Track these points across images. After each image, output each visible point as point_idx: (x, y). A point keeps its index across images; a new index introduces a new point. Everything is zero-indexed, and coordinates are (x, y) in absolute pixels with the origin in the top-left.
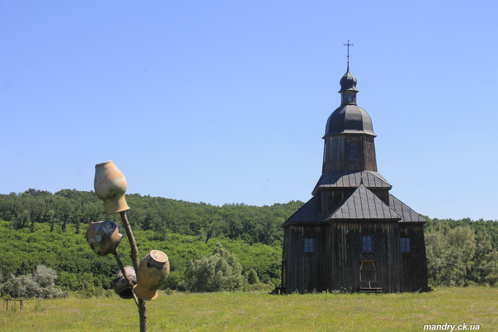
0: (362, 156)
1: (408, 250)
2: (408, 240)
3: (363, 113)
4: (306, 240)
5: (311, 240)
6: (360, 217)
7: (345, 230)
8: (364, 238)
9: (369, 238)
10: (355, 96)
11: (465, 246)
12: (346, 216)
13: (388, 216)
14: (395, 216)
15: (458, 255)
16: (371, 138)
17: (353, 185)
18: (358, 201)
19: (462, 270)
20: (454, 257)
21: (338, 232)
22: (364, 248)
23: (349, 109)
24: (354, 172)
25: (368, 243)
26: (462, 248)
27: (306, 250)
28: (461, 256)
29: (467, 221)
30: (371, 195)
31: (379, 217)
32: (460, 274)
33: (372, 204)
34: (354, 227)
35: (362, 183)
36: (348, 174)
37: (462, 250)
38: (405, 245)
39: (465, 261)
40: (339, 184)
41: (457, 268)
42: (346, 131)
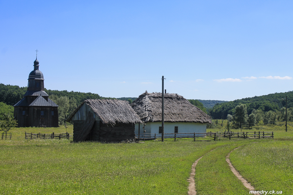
0: (40, 86)
1: (53, 115)
2: (53, 112)
3: (41, 73)
4: (23, 111)
5: (25, 111)
6: (40, 105)
7: (36, 109)
8: (41, 112)
9: (43, 112)
10: (38, 67)
11: (65, 106)
12: (37, 105)
13: (48, 105)
14: (50, 105)
15: (62, 110)
16: (43, 81)
17: (37, 95)
18: (40, 101)
19: (63, 117)
20: (60, 111)
21: (34, 110)
22: (41, 114)
23: (37, 71)
24: (38, 91)
25: (42, 113)
26: (63, 107)
27: (23, 114)
28: (63, 110)
29: (65, 92)
30: (43, 99)
31: (46, 106)
32: (62, 119)
33: (44, 102)
34: (39, 108)
35: (41, 95)
36: (36, 92)
37: (64, 108)
38: (53, 114)
39: (65, 113)
40: (33, 95)
41: (61, 116)
42: (35, 79)
